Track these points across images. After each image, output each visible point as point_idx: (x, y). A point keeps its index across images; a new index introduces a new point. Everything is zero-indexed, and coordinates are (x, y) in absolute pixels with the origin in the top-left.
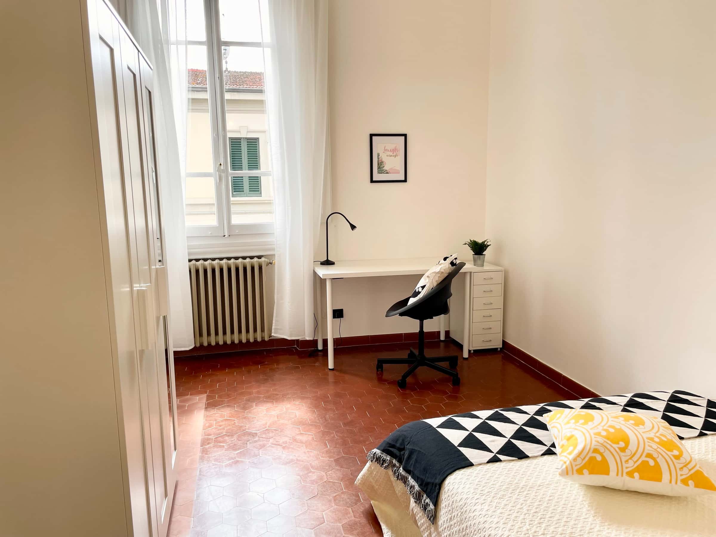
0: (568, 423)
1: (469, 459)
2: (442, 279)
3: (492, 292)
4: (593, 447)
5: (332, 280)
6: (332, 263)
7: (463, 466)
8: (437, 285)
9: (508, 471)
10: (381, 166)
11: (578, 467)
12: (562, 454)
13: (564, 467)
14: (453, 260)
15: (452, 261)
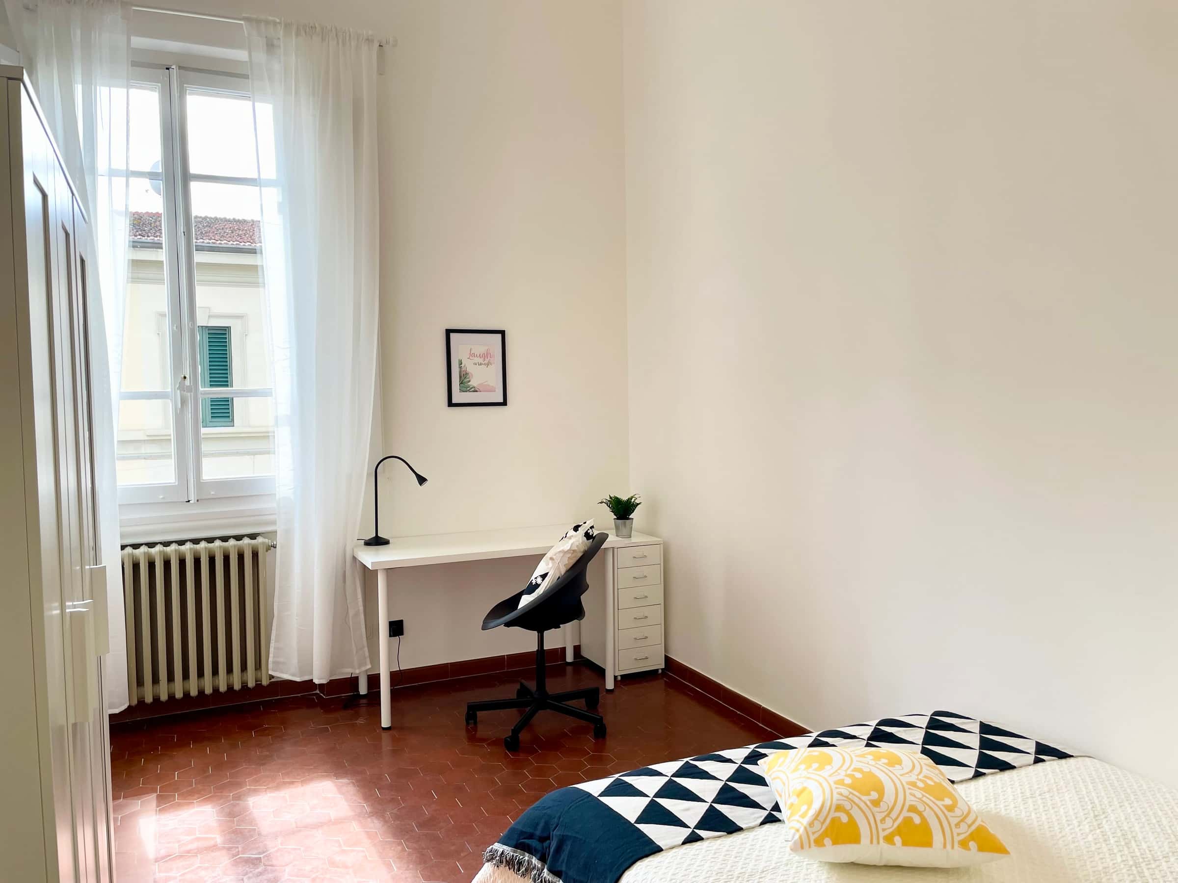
0: (796, 770)
1: (656, 842)
2: (574, 563)
3: (646, 578)
4: (835, 802)
5: (387, 571)
6: (386, 542)
7: (647, 853)
8: (567, 571)
9: (715, 853)
10: (465, 380)
11: (816, 835)
12: (793, 818)
13: (797, 837)
14: (589, 530)
15: (587, 531)
